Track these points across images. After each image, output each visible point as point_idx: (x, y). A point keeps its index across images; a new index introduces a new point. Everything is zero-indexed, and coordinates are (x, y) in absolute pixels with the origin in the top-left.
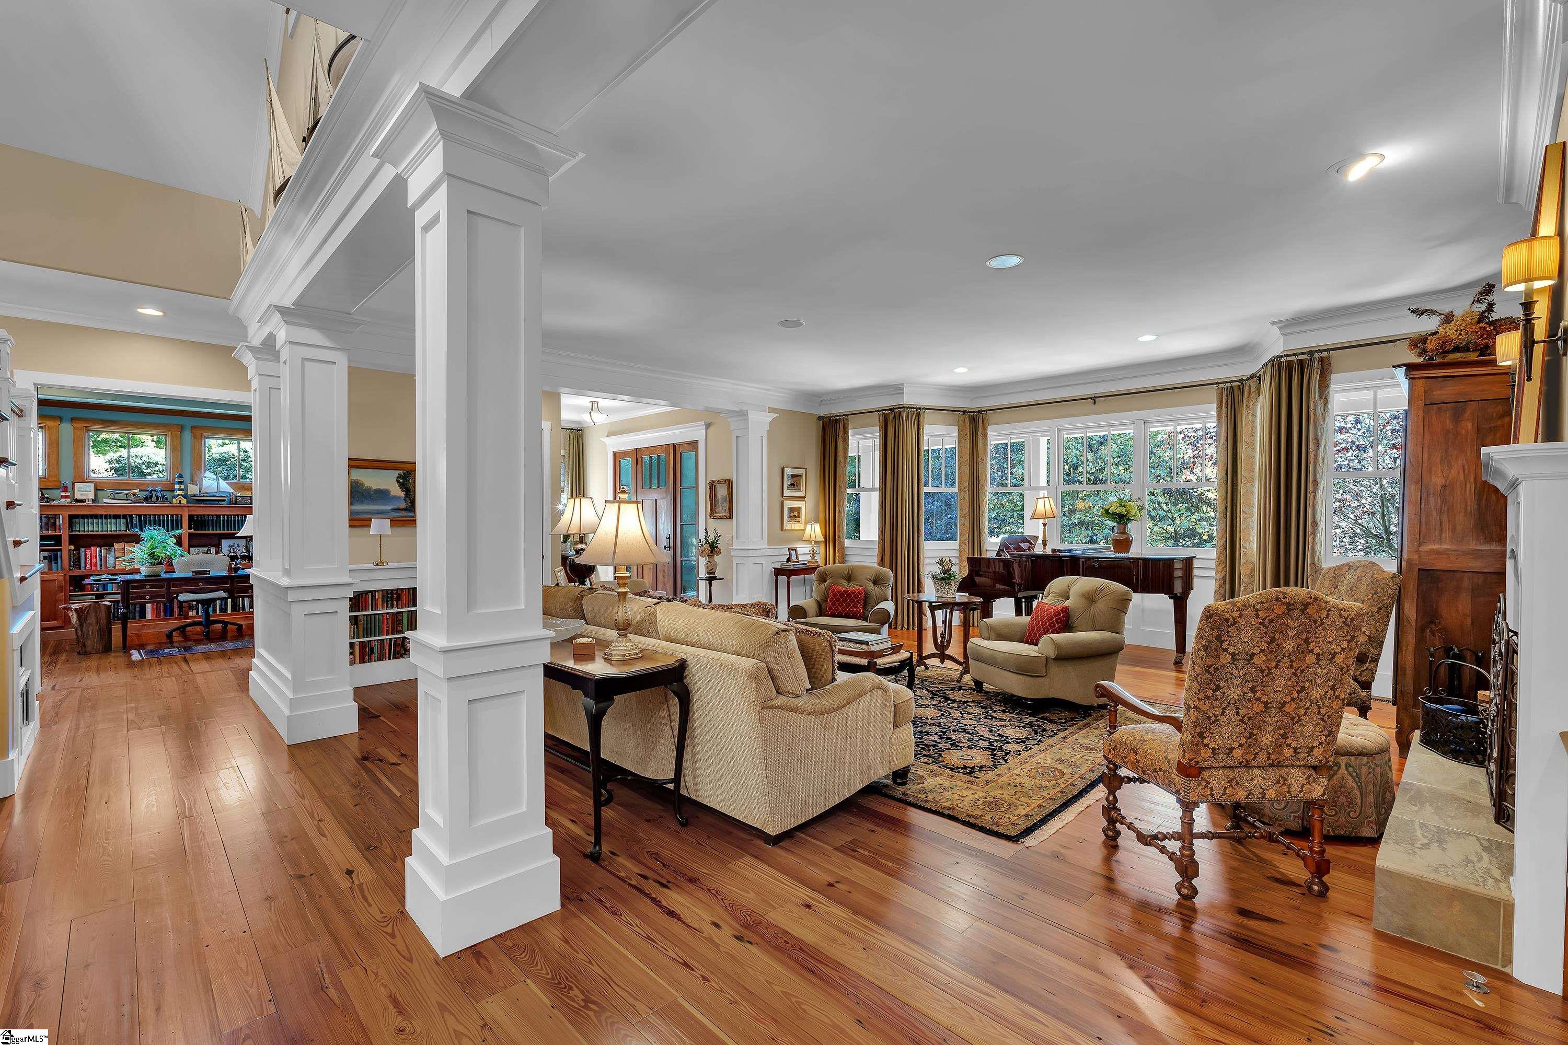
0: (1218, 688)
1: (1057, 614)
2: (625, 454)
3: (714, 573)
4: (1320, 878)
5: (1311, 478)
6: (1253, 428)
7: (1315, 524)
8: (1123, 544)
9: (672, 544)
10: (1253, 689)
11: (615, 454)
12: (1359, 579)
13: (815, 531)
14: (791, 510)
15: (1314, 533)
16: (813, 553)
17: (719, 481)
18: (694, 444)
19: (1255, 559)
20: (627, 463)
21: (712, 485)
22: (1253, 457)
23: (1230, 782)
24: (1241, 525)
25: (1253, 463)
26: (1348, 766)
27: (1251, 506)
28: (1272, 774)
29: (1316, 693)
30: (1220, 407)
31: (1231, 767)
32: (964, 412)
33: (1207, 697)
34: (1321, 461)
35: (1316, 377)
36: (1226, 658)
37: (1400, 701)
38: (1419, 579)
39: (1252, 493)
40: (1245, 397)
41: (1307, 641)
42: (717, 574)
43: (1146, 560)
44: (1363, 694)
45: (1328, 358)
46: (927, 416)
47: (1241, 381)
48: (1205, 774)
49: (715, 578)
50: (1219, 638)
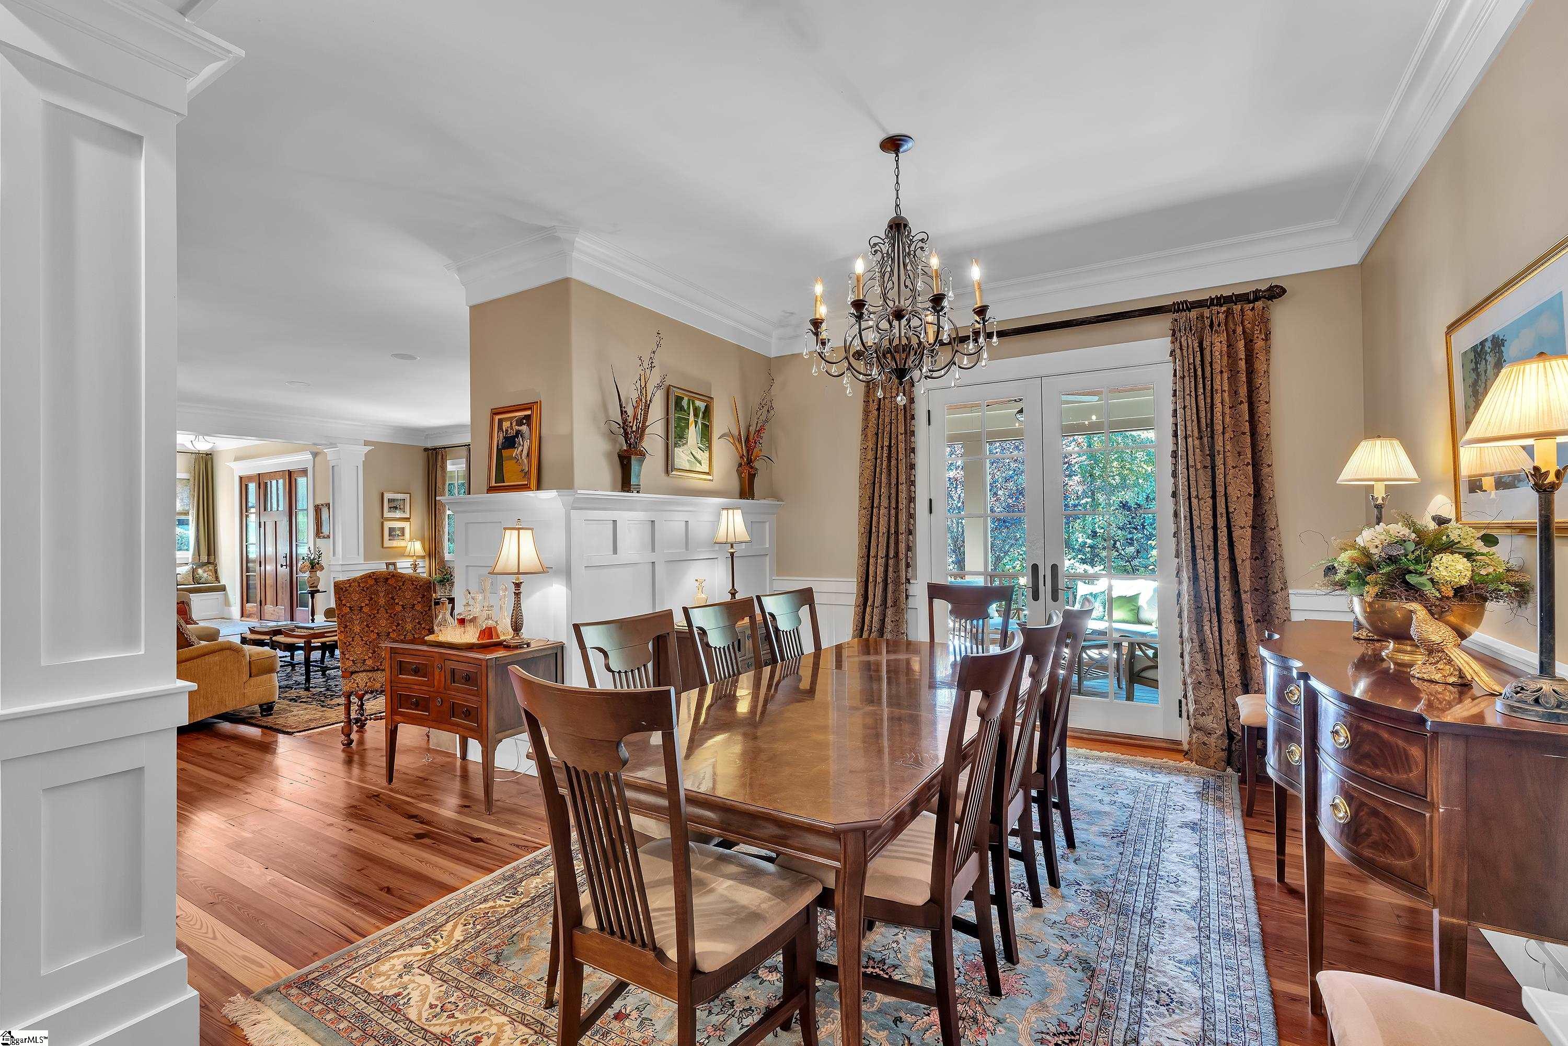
2: (250, 478)
3: (317, 587)
9: (288, 563)
11: (241, 478)
13: (417, 547)
14: (391, 530)
16: (415, 566)
17: (323, 505)
18: (304, 471)
20: (252, 487)
21: (318, 508)
23: (370, 679)
42: (320, 588)
49: (318, 591)
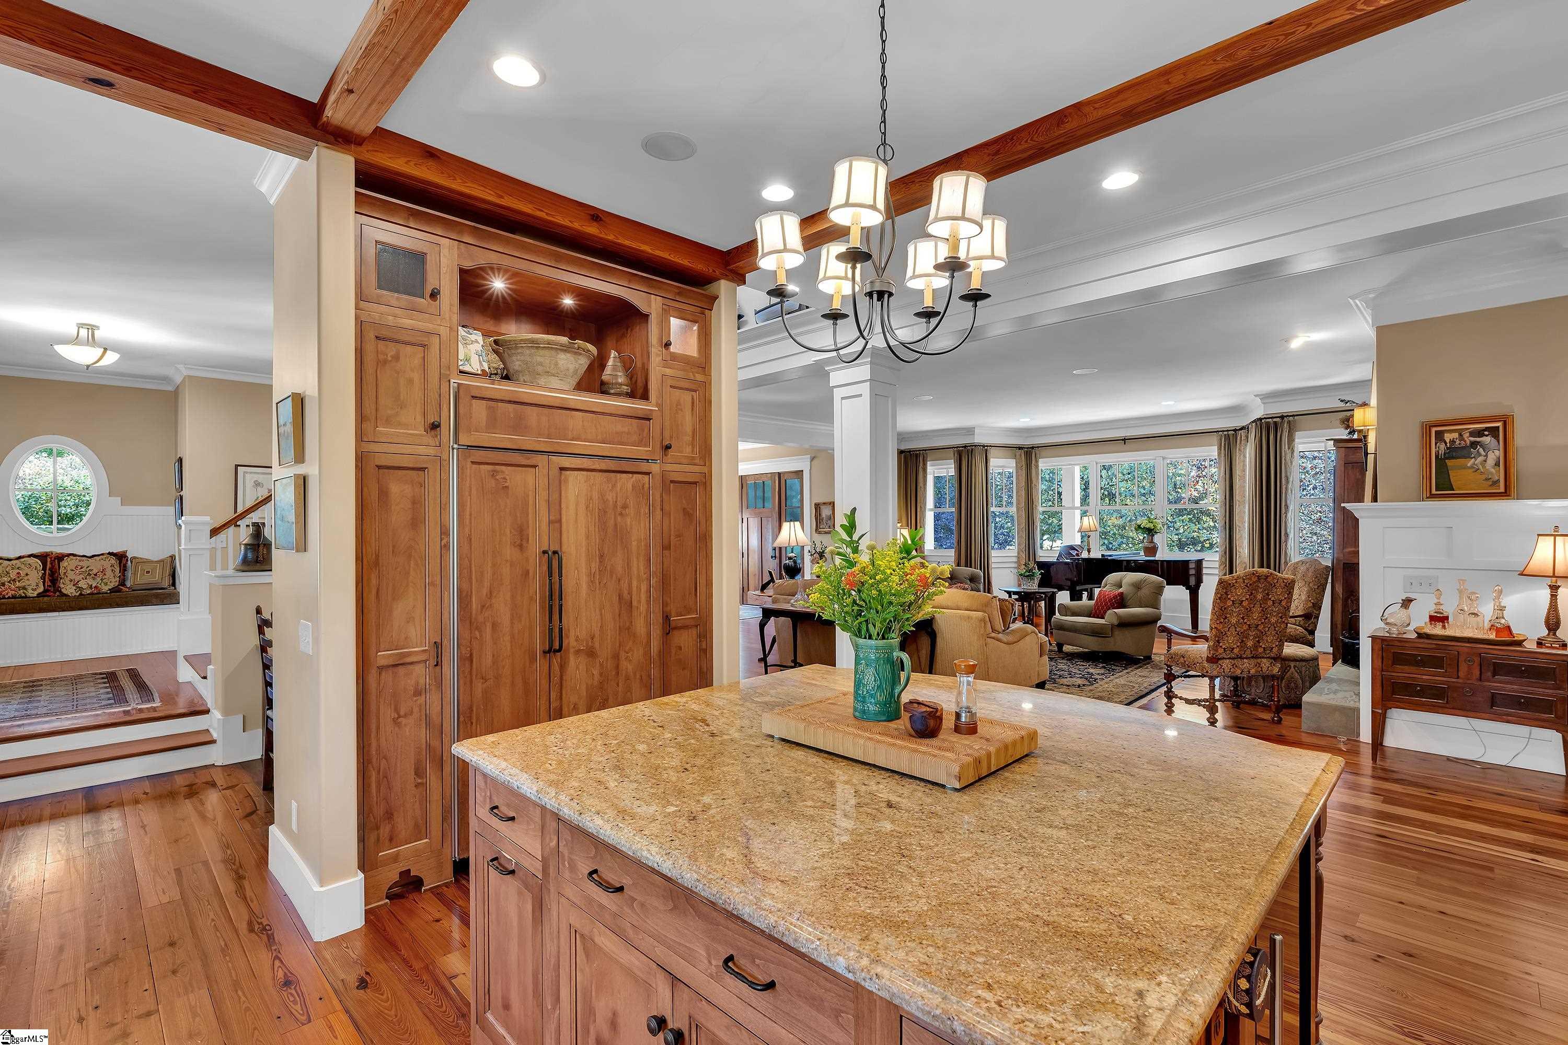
0: (1226, 618)
1: (1115, 597)
4: (1278, 714)
5: (1283, 504)
6: (1244, 465)
7: (1287, 535)
8: (1152, 550)
9: (777, 555)
10: (1243, 618)
12: (1308, 569)
15: (1286, 541)
17: (824, 503)
18: (799, 474)
19: (1247, 560)
21: (817, 507)
22: (1244, 487)
23: (1232, 665)
24: (1237, 535)
25: (1244, 491)
26: (1295, 667)
27: (1243, 522)
28: (1253, 661)
29: (1273, 620)
30: (1220, 449)
31: (1233, 659)
32: (1020, 448)
33: (1221, 623)
34: (1290, 491)
35: (1286, 434)
36: (1229, 603)
37: (1334, 643)
38: (1344, 569)
39: (1245, 512)
40: (1238, 442)
41: (1268, 594)
43: (1168, 562)
44: (1310, 638)
45: (1295, 421)
46: (992, 452)
47: (1235, 430)
48: (1220, 662)
50: (1226, 593)
